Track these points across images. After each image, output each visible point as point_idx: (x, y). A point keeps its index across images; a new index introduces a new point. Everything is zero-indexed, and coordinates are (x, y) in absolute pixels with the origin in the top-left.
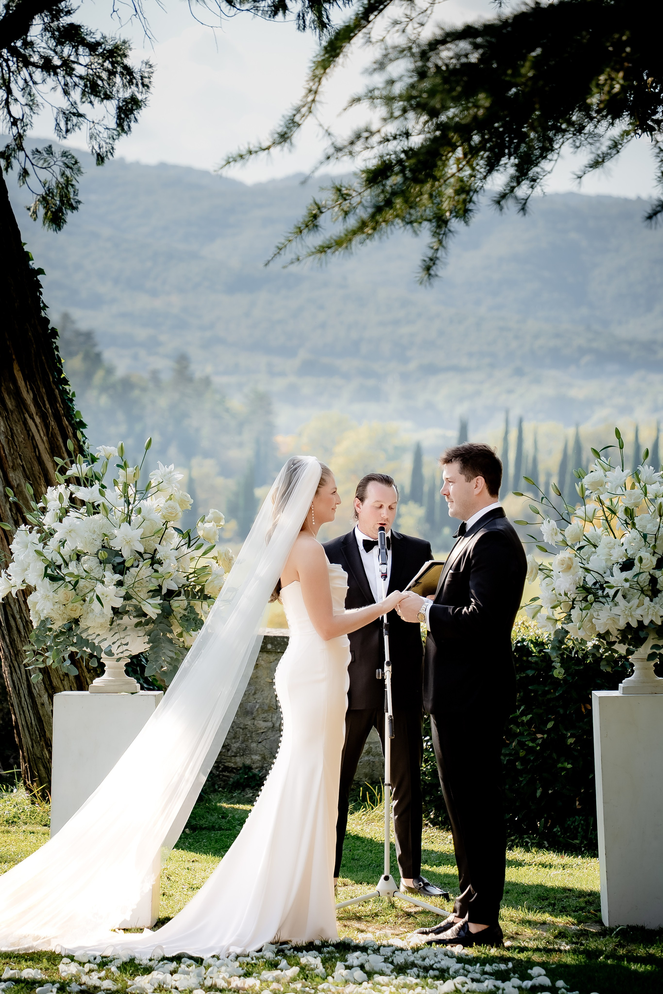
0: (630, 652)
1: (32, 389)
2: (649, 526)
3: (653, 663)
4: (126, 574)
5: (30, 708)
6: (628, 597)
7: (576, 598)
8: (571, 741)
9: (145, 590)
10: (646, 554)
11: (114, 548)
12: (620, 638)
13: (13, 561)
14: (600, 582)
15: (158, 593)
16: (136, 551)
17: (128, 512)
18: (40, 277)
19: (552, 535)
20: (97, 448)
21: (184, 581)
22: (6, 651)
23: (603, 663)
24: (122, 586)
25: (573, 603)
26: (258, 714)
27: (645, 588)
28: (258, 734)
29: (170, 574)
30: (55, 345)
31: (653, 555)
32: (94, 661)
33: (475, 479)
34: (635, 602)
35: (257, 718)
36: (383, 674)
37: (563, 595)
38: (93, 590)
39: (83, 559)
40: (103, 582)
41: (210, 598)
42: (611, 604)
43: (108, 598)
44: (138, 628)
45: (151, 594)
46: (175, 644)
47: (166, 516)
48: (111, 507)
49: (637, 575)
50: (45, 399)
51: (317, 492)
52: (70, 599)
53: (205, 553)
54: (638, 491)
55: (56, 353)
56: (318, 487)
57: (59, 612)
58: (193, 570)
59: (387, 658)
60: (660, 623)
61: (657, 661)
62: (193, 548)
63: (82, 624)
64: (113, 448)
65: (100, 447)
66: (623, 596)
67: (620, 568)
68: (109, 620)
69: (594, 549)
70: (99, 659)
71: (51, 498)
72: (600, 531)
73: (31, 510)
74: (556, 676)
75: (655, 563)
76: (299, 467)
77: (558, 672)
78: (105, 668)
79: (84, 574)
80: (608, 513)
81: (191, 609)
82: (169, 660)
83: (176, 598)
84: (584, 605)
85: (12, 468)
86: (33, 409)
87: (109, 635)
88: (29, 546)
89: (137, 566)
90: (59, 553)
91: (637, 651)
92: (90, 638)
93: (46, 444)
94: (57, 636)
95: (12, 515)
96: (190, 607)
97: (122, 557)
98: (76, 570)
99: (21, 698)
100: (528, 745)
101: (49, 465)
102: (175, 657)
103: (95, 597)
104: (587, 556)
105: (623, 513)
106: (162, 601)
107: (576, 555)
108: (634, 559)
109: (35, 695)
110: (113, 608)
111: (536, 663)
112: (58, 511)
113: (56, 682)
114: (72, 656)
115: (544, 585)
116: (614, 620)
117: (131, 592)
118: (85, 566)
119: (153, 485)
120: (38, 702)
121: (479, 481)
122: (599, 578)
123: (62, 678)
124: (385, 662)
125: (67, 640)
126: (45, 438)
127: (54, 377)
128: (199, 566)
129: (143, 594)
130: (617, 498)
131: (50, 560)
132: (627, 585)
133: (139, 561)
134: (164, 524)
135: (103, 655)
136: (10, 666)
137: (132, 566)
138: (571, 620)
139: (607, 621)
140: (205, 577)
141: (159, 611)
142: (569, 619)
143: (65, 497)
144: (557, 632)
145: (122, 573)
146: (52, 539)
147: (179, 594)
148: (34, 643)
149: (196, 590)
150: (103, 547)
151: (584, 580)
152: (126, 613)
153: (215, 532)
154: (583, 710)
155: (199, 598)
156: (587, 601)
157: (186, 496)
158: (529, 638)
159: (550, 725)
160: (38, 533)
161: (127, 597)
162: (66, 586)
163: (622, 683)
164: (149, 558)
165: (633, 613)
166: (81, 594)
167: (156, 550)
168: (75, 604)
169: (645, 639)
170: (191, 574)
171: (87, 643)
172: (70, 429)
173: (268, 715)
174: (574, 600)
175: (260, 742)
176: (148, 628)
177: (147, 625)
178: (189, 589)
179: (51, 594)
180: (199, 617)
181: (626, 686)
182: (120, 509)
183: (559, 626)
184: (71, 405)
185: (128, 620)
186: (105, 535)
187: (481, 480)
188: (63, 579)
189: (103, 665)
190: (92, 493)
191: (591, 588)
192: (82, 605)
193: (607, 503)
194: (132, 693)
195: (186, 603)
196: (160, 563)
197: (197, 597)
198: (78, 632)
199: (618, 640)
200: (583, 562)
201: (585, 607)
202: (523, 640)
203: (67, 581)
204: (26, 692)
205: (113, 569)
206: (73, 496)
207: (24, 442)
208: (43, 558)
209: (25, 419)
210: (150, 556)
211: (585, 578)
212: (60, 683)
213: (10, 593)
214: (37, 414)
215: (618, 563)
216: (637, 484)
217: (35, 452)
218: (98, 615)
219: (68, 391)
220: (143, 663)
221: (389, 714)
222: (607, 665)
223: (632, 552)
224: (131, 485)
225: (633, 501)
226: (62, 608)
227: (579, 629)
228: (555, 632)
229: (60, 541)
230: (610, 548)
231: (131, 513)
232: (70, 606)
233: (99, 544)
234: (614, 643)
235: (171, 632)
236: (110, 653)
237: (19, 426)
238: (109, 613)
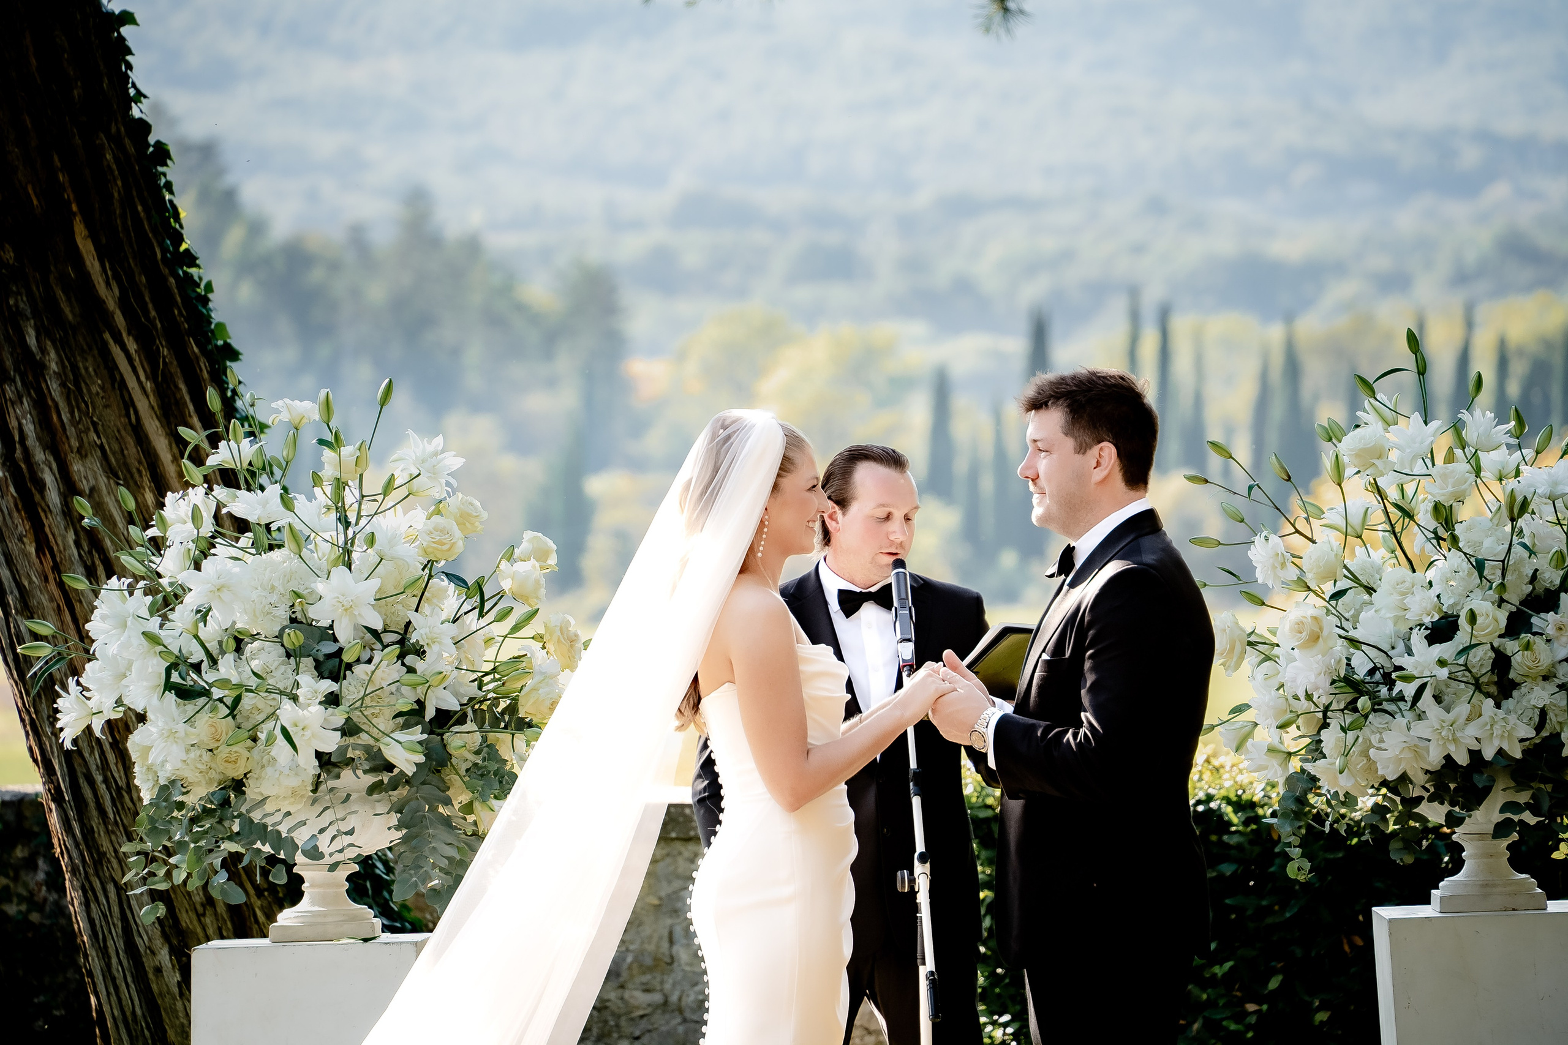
0: (1453, 821)
1: (116, 277)
2: (1488, 543)
3: (1505, 843)
4: (345, 678)
5: (129, 979)
6: (1446, 699)
7: (1331, 703)
8: (1321, 1017)
9: (389, 713)
10: (1483, 605)
11: (317, 621)
12: (1432, 790)
13: (91, 658)
14: (1383, 667)
15: (416, 719)
16: (366, 627)
17: (346, 543)
18: (126, 31)
19: (1274, 567)
20: (274, 405)
21: (473, 690)
22: (75, 854)
23: (1394, 845)
24: (338, 705)
25: (1325, 717)
26: (632, 976)
27: (1484, 679)
28: (632, 1019)
29: (441, 676)
30: (163, 180)
31: (1499, 606)
32: (280, 871)
33: (1095, 450)
34: (1462, 709)
35: (630, 985)
36: (912, 881)
37: (1302, 698)
38: (273, 715)
39: (250, 648)
40: (295, 698)
41: (530, 725)
42: (1409, 715)
43: (308, 733)
44: (375, 796)
45: (401, 720)
46: (456, 828)
47: (429, 550)
48: (307, 532)
49: (1465, 650)
50: (147, 299)
51: (776, 487)
52: (224, 738)
53: (516, 628)
54: (1461, 466)
55: (168, 197)
56: (778, 475)
57: (200, 766)
58: (491, 666)
59: (920, 846)
60: (1518, 755)
61: (1515, 836)
62: (490, 617)
63: (252, 791)
64: (307, 404)
65: (280, 403)
66: (1434, 696)
67: (1426, 637)
68: (309, 780)
69: (1366, 597)
70: (289, 866)
71: (173, 516)
72: (1379, 554)
73: (130, 544)
74: (1291, 875)
75: (1503, 623)
76: (735, 432)
77: (1298, 869)
78: (304, 887)
79: (253, 682)
80: (1395, 514)
81: (489, 751)
82: (444, 863)
83: (456, 729)
84: (1349, 718)
85: (79, 451)
86: (120, 320)
87: (311, 814)
88: (129, 623)
89: (369, 661)
90: (196, 637)
91: (1470, 816)
92: (269, 821)
93: (152, 398)
94: (193, 821)
95: (80, 555)
96: (488, 746)
97: (336, 640)
98: (234, 672)
99: (109, 958)
100: (1226, 1029)
101: (161, 444)
102: (458, 857)
103: (278, 731)
104: (1352, 613)
105: (1429, 515)
106: (425, 736)
107: (1328, 610)
108: (1458, 616)
109: (142, 950)
110: (319, 755)
111: (1239, 847)
112: (192, 546)
113: (187, 919)
114: (231, 862)
115: (1259, 677)
116: (1417, 749)
117: (356, 717)
118: (255, 664)
119: (397, 483)
120: (149, 963)
121: (1105, 454)
122: (1381, 660)
123: (200, 909)
124: (916, 855)
125: (219, 827)
126: (148, 385)
127: (164, 250)
128: (504, 657)
129: (384, 722)
130: (1413, 485)
131: (176, 652)
132: (1443, 673)
133: (372, 650)
134: (426, 566)
135: (299, 858)
136: (83, 888)
137: (358, 661)
138: (1321, 752)
139: (1401, 752)
140: (519, 679)
141: (421, 758)
142: (1316, 750)
143: (204, 514)
144: (1290, 780)
145: (336, 677)
146: (178, 608)
147: (462, 720)
148: (144, 837)
149: (499, 709)
150: (293, 620)
151: (1348, 665)
152: (347, 765)
153: (537, 582)
154: (1347, 948)
155: (506, 727)
156: (1355, 710)
157: (471, 504)
158: (1223, 793)
159: (1274, 984)
160: (146, 594)
161: (349, 729)
162: (214, 710)
163: (1437, 888)
164: (394, 643)
165: (1459, 734)
166: (248, 725)
167: (409, 623)
168: (235, 748)
169: (1486, 792)
170: (487, 674)
171: (262, 832)
172: (203, 364)
173: (655, 978)
174: (1327, 709)
175: (637, 1038)
176: (395, 794)
177: (395, 789)
178: (484, 707)
179: (181, 727)
180: (507, 768)
181: (1447, 894)
182: (327, 536)
183: (1295, 765)
184: (204, 311)
185: (352, 780)
186: (298, 595)
187: (1108, 451)
188: (206, 693)
189: (300, 880)
190: (264, 504)
191: (1363, 681)
192: (249, 749)
193: (1393, 494)
194: (366, 940)
195: (478, 737)
196: (420, 653)
197: (503, 725)
198: (243, 810)
199: (1426, 795)
200: (1345, 624)
201: (1351, 723)
202: (1210, 798)
203: (215, 697)
204: (121, 945)
205: (316, 668)
206: (224, 511)
207: (102, 394)
208: (161, 648)
209: (105, 344)
210: (395, 637)
211: (1349, 659)
212: (196, 923)
213: (89, 728)
214: (129, 334)
215: (1421, 625)
216: (1458, 452)
217: (128, 416)
218: (287, 771)
219: (196, 278)
220: (378, 871)
221: (927, 967)
222: (1405, 848)
223: (1451, 601)
224: (350, 483)
225: (1450, 489)
226: (207, 757)
227: (1341, 772)
228: (1287, 779)
229: (198, 611)
230: (1404, 594)
231: (352, 544)
232: (223, 752)
233: (282, 615)
234: (1419, 800)
235: (448, 802)
236: (314, 854)
237: (90, 359)
238: (311, 766)
